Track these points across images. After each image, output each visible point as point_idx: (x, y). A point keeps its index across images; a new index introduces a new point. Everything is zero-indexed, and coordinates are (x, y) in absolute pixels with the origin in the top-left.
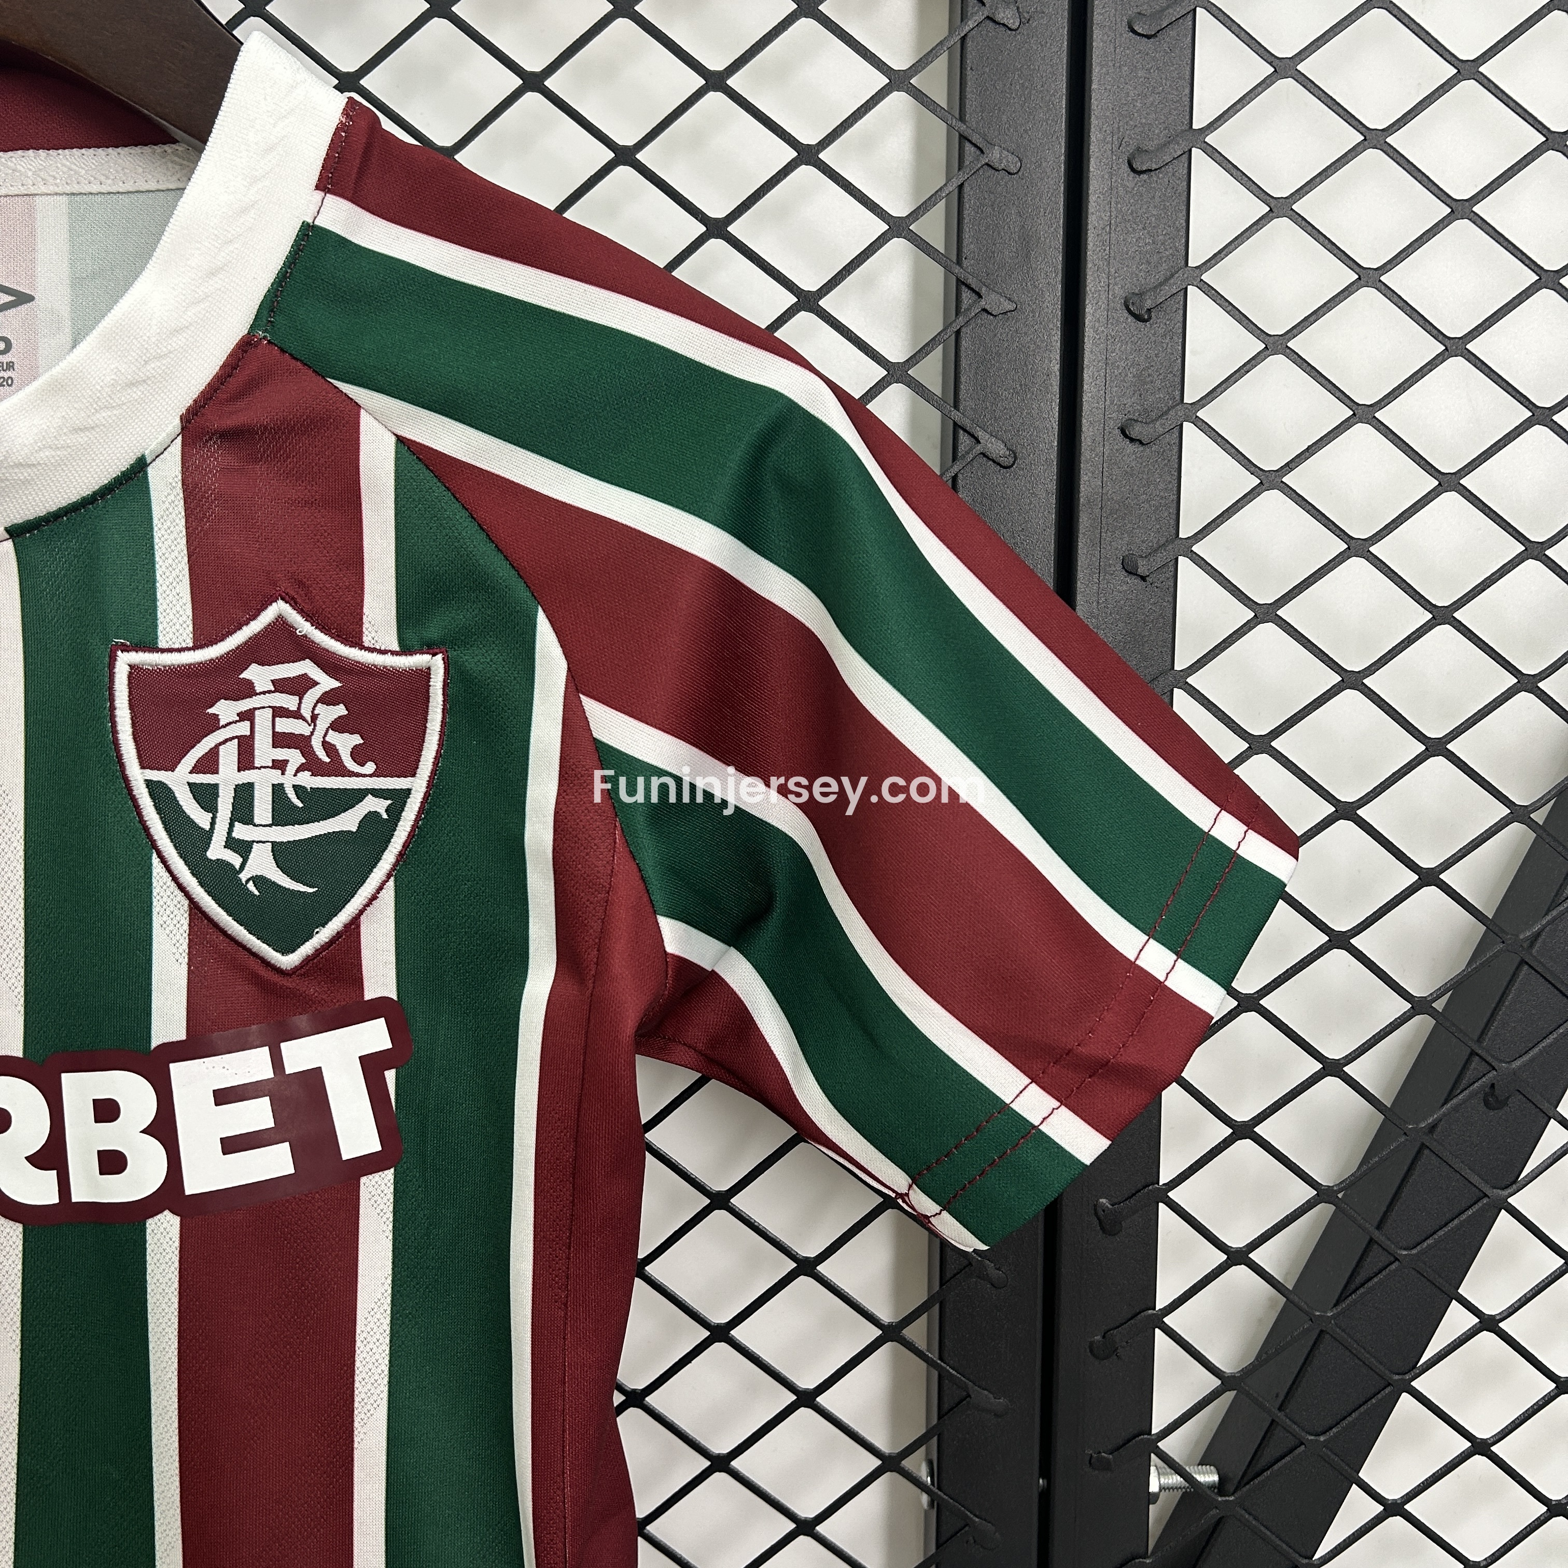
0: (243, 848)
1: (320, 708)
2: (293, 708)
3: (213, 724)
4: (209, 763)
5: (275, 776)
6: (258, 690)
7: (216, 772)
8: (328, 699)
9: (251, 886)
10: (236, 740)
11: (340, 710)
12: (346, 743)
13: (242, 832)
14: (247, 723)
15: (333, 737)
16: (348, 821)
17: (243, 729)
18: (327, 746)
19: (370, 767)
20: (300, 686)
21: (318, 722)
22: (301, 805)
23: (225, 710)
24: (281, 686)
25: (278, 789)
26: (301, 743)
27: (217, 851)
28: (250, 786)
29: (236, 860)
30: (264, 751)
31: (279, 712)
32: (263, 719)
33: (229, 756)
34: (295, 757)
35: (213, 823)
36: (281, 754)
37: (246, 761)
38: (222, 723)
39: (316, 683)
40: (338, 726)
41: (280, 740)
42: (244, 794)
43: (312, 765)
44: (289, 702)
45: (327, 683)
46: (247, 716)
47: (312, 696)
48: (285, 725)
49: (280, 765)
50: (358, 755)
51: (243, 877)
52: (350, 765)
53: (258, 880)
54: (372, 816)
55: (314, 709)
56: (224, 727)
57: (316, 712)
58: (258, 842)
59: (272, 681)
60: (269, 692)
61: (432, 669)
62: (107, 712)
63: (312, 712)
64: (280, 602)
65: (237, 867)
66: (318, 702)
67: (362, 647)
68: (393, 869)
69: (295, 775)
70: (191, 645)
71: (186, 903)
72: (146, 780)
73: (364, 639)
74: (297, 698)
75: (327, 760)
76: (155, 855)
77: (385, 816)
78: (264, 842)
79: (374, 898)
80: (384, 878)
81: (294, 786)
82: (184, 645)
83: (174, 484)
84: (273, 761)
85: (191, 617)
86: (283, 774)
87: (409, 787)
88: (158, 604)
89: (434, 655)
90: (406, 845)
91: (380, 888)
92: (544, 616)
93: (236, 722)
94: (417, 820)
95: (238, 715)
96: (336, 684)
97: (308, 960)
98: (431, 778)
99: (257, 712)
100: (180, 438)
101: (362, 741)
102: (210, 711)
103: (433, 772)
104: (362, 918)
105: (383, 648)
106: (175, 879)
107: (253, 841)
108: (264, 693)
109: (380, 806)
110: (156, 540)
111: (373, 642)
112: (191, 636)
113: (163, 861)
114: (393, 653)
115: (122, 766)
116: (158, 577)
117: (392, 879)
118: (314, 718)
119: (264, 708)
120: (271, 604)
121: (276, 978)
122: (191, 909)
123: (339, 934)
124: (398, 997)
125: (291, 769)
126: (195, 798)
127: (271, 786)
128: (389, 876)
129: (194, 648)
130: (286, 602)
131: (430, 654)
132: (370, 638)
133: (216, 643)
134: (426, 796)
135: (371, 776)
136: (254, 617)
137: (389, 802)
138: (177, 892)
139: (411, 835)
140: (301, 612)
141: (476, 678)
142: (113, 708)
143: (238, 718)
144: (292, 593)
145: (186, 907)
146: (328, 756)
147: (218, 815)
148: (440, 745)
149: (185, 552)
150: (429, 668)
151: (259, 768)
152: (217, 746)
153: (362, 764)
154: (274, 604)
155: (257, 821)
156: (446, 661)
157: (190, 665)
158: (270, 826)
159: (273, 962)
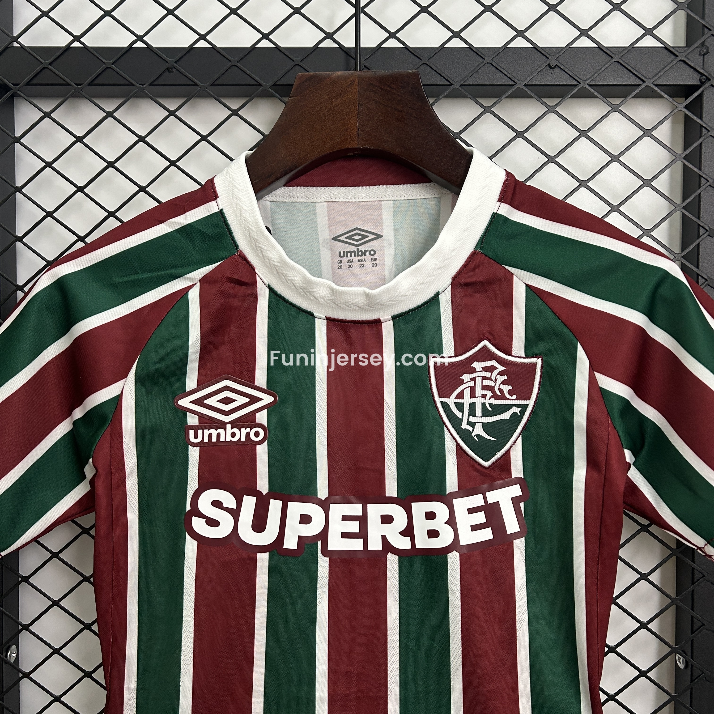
0: (473, 425)
1: (498, 377)
2: (489, 377)
3: (462, 382)
4: (461, 396)
5: (483, 400)
6: (477, 370)
7: (463, 398)
8: (501, 373)
9: (475, 438)
10: (469, 388)
11: (505, 377)
12: (506, 388)
13: (472, 419)
14: (473, 382)
15: (502, 387)
16: (506, 416)
17: (472, 384)
18: (500, 390)
19: (514, 397)
20: (491, 369)
21: (497, 381)
22: (491, 410)
23: (466, 377)
24: (485, 369)
25: (483, 404)
26: (491, 388)
27: (464, 426)
28: (474, 404)
29: (470, 429)
30: (479, 391)
31: (484, 378)
32: (479, 380)
33: (467, 393)
34: (489, 394)
35: (463, 416)
36: (485, 392)
37: (473, 395)
38: (465, 382)
39: (497, 368)
40: (504, 383)
41: (484, 388)
42: (472, 406)
43: (495, 396)
44: (488, 375)
45: (501, 368)
46: (473, 379)
47: (496, 372)
48: (486, 382)
49: (484, 396)
50: (510, 393)
51: (473, 434)
52: (508, 396)
53: (478, 436)
54: (514, 414)
55: (496, 377)
56: (466, 383)
57: (497, 378)
58: (477, 423)
59: (482, 368)
60: (481, 371)
61: (537, 363)
62: (428, 379)
63: (495, 378)
64: (485, 341)
65: (471, 431)
66: (497, 374)
67: (512, 356)
68: (521, 432)
69: (489, 400)
70: (454, 355)
71: (455, 443)
72: (441, 401)
73: (513, 353)
74: (490, 373)
75: (500, 394)
76: (445, 427)
77: (519, 414)
78: (479, 423)
79: (515, 442)
80: (518, 435)
81: (489, 403)
82: (452, 355)
83: (448, 301)
84: (482, 395)
85: (454, 346)
86: (485, 399)
87: (528, 404)
88: (443, 341)
89: (538, 358)
90: (526, 424)
91: (517, 439)
92: (580, 345)
93: (469, 382)
94: (530, 415)
95: (470, 379)
96: (504, 368)
97: (493, 463)
98: (536, 400)
99: (477, 378)
100: (451, 285)
101: (512, 388)
102: (461, 378)
103: (537, 398)
104: (511, 449)
105: (519, 356)
106: (452, 435)
107: (476, 422)
108: (479, 371)
109: (517, 410)
110: (442, 320)
111: (516, 354)
112: (454, 352)
113: (448, 429)
114: (523, 358)
115: (433, 396)
116: (443, 333)
117: (521, 436)
118: (496, 380)
119: (479, 377)
120: (482, 341)
121: (484, 470)
122: (457, 446)
123: (504, 455)
124: (524, 477)
125: (488, 397)
126: (456, 408)
127: (481, 403)
128: (520, 434)
129: (455, 356)
130: (487, 341)
131: (537, 358)
132: (515, 353)
133: (463, 355)
134: (534, 407)
135: (515, 400)
136: (476, 346)
137: (521, 409)
138: (453, 440)
139: (528, 420)
140: (492, 344)
141: (554, 366)
142: (430, 377)
143: (470, 380)
144: (489, 337)
145: (455, 445)
146: (500, 393)
147: (464, 413)
148: (539, 389)
149: (452, 324)
150: (536, 363)
151: (477, 397)
152: (463, 390)
153: (512, 396)
154: (483, 341)
155: (477, 415)
156: (542, 360)
157: (454, 362)
158: (481, 417)
159: (482, 464)
